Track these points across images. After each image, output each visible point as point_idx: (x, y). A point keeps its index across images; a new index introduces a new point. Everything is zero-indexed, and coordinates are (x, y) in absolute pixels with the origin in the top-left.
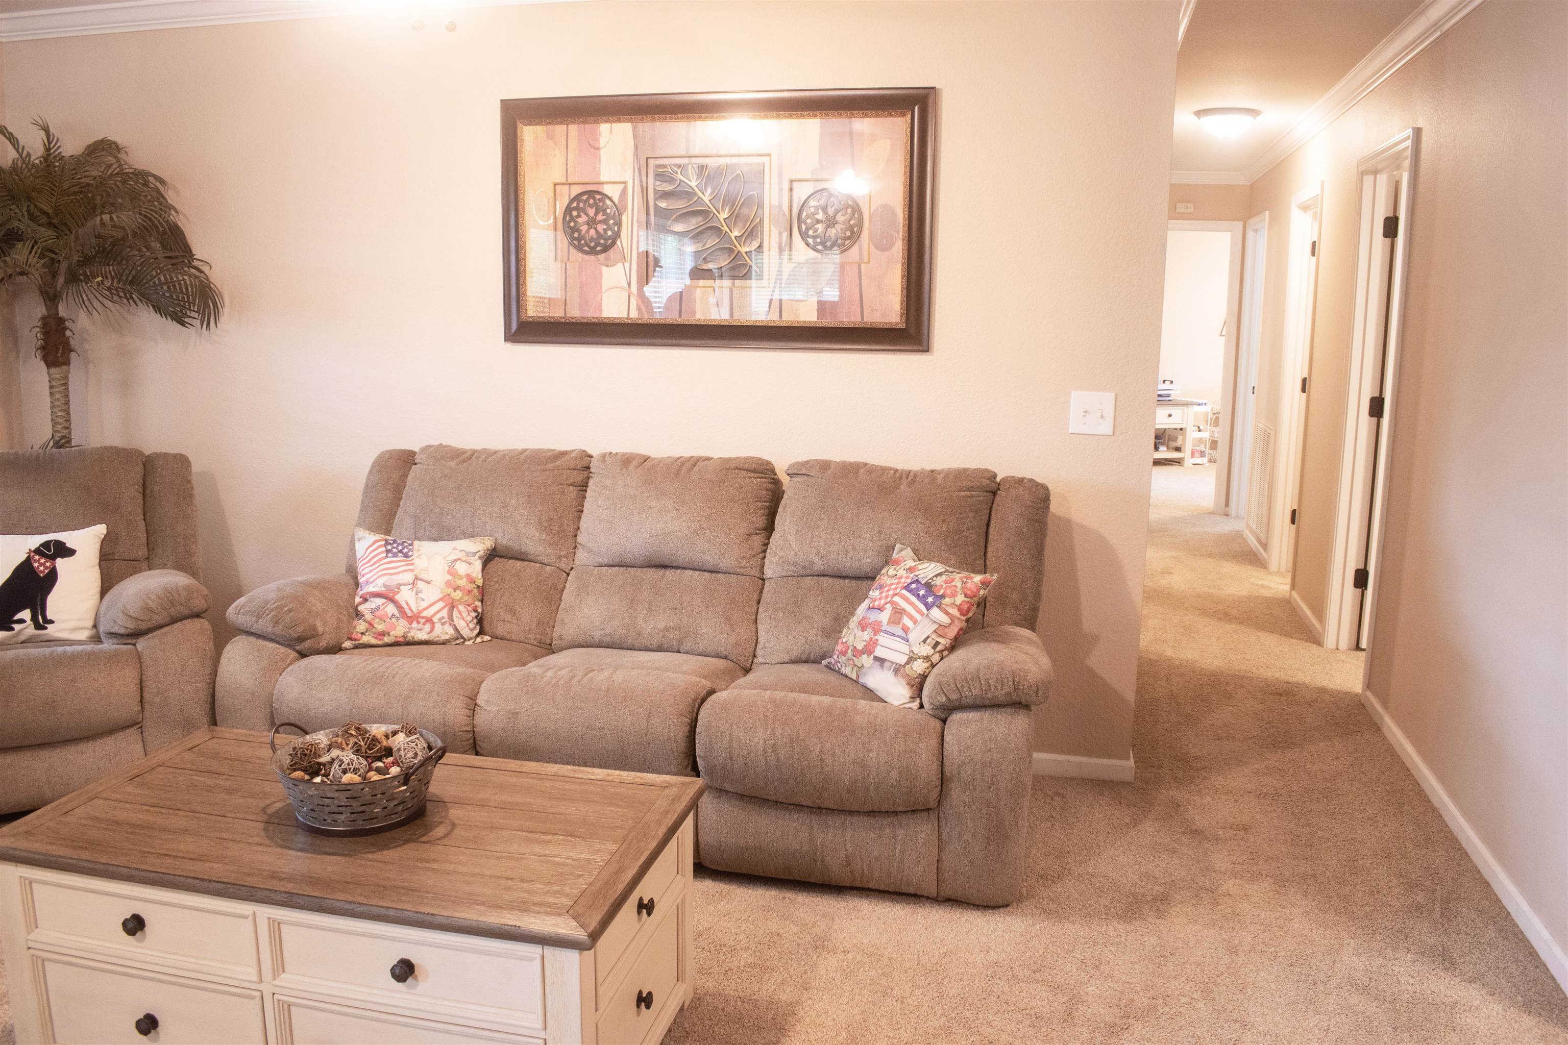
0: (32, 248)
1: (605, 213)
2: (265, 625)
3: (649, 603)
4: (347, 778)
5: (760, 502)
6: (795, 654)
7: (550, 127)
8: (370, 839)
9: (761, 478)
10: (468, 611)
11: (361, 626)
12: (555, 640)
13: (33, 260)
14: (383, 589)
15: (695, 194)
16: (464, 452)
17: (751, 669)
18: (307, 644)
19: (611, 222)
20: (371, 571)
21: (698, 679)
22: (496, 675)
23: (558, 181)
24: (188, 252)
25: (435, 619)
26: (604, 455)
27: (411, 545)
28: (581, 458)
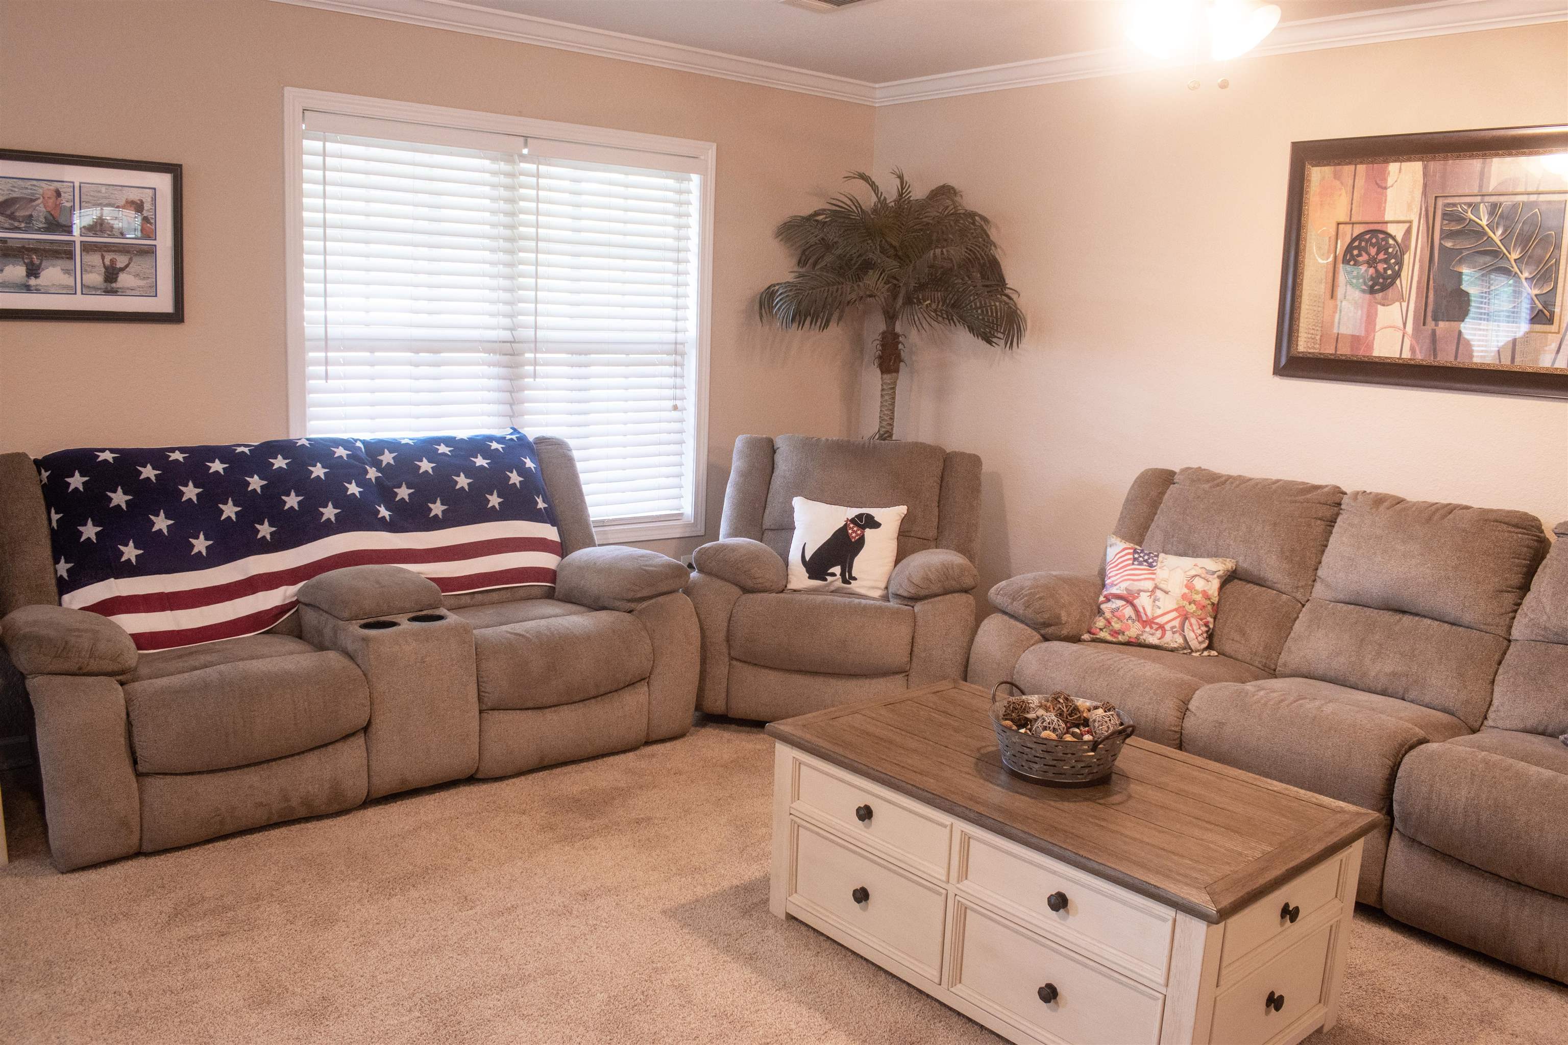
0: (881, 274)
1: (1386, 253)
2: (1017, 607)
3: (1380, 645)
4: (1045, 734)
5: (1518, 559)
6: (1530, 723)
7: (1338, 168)
8: (1056, 791)
9: (1524, 534)
10: (1199, 625)
11: (1100, 622)
12: (1280, 667)
13: (880, 284)
14: (1125, 592)
15: (1485, 233)
16: (1219, 476)
17: (1479, 730)
18: (1050, 630)
19: (1393, 261)
20: (1117, 575)
21: (1410, 726)
22: (1211, 686)
23: (1342, 220)
24: (1001, 281)
25: (1167, 627)
26: (1357, 493)
27: (1157, 556)
28: (1334, 494)
